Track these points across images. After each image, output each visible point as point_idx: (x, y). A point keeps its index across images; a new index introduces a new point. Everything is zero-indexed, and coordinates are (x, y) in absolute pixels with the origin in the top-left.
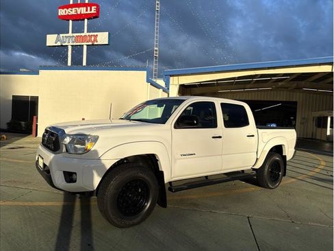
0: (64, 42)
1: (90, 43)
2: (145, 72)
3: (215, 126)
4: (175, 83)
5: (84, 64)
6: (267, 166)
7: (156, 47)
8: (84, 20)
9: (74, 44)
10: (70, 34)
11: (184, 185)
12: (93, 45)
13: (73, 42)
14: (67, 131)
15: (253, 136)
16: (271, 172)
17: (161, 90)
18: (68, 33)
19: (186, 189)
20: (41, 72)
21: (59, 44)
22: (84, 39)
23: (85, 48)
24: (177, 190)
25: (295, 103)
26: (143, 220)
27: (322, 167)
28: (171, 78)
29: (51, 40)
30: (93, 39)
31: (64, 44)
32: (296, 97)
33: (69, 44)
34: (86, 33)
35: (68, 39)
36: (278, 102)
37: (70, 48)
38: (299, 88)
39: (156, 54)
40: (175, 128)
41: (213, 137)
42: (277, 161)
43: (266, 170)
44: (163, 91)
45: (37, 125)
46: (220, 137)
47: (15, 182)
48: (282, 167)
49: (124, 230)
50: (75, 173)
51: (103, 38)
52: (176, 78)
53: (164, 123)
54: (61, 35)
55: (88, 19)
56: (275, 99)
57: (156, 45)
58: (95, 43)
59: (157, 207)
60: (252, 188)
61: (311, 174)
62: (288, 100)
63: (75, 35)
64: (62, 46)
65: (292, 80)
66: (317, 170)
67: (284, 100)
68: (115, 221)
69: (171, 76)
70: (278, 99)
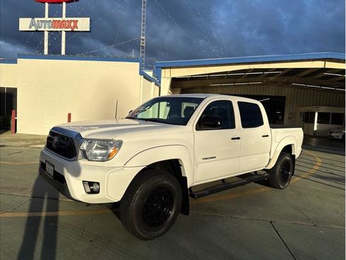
0: (40, 27)
1: (70, 30)
2: (138, 64)
3: (233, 127)
4: (167, 76)
5: (63, 52)
6: (279, 167)
7: (143, 36)
8: (62, 3)
9: (52, 29)
10: (47, 18)
11: (205, 190)
12: (72, 31)
13: (50, 27)
14: (84, 135)
15: (267, 136)
16: (282, 172)
17: (153, 83)
18: (44, 17)
19: (208, 195)
20: (20, 61)
21: (33, 29)
22: (62, 24)
23: (64, 34)
24: (200, 196)
25: (284, 98)
26: (167, 230)
27: (320, 164)
28: (163, 70)
29: (25, 24)
30: (72, 24)
31: (39, 30)
32: (285, 92)
33: (46, 29)
34: (64, 18)
35: (45, 24)
36: (267, 97)
37: (46, 34)
38: (287, 83)
39: (143, 43)
40: (197, 129)
41: (233, 139)
42: (287, 161)
43: (278, 170)
44: (155, 84)
45: (16, 120)
46: (238, 138)
47: (8, 188)
48: (291, 166)
49: (149, 242)
50: (98, 184)
51: (83, 24)
52: (168, 70)
53: (185, 125)
54: (36, 19)
55: (67, 2)
56: (264, 94)
57: (143, 34)
58: (75, 30)
59: (181, 215)
60: (263, 189)
61: (312, 171)
62: (277, 95)
63: (51, 19)
64: (37, 31)
65: (284, 75)
66: (316, 167)
67: (273, 95)
68: (141, 233)
69: (163, 68)
70: (267, 94)
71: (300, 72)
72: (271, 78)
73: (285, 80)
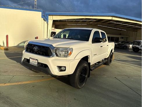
4: (51, 19)
6: (110, 57)
15: (108, 45)
17: (46, 22)
28: (49, 16)
38: (96, 25)
39: (36, 3)
50: (65, 67)
53: (88, 41)
71: (101, 21)
72: (91, 23)
73: (96, 23)
